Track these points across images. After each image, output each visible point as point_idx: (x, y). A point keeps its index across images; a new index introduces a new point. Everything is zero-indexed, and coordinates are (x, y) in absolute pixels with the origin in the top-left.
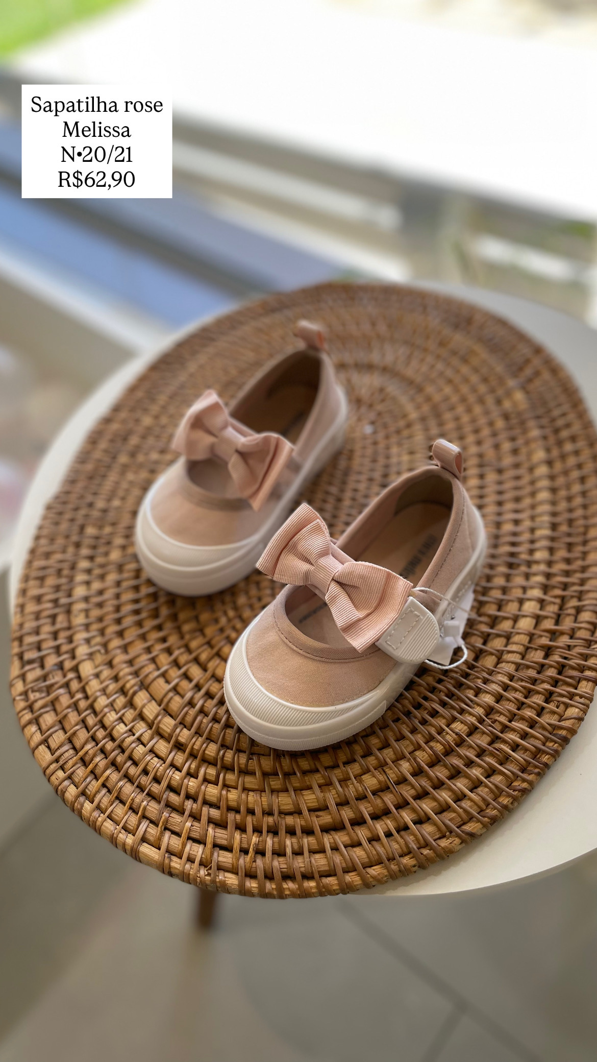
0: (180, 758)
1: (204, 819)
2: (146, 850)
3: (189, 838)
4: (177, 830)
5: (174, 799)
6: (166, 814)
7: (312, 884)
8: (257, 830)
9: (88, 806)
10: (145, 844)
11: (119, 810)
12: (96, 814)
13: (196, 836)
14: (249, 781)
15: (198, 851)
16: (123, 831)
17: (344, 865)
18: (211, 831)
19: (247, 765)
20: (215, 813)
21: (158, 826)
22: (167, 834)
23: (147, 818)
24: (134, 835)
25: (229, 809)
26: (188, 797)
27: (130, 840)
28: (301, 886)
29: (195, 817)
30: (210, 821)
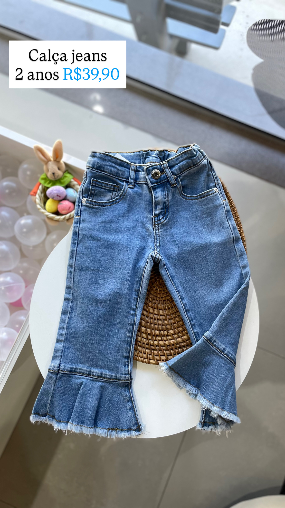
0: (150, 337)
1: (163, 350)
2: (151, 361)
4: (157, 354)
5: (153, 347)
6: (153, 351)
10: (150, 360)
13: (162, 355)
14: (169, 338)
19: (168, 333)
20: (164, 348)
21: (152, 355)
22: (155, 356)
23: (149, 354)
25: (168, 346)
26: (156, 346)
30: (164, 350)
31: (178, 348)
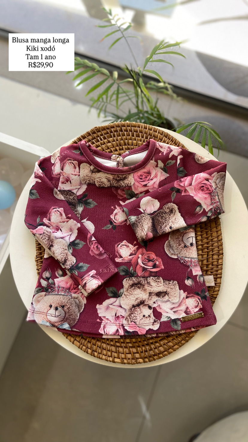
1: (128, 347)
2: (116, 360)
3: (126, 353)
4: (122, 352)
6: (118, 349)
7: (162, 355)
8: (143, 346)
9: (96, 354)
10: (115, 359)
11: (105, 352)
12: (99, 355)
13: (128, 352)
15: (129, 356)
16: (108, 357)
17: (168, 348)
18: (131, 349)
21: (117, 353)
22: (120, 354)
23: (113, 352)
24: (112, 357)
27: (111, 359)
28: (159, 357)
29: (126, 347)
30: (130, 347)
31: (145, 345)
